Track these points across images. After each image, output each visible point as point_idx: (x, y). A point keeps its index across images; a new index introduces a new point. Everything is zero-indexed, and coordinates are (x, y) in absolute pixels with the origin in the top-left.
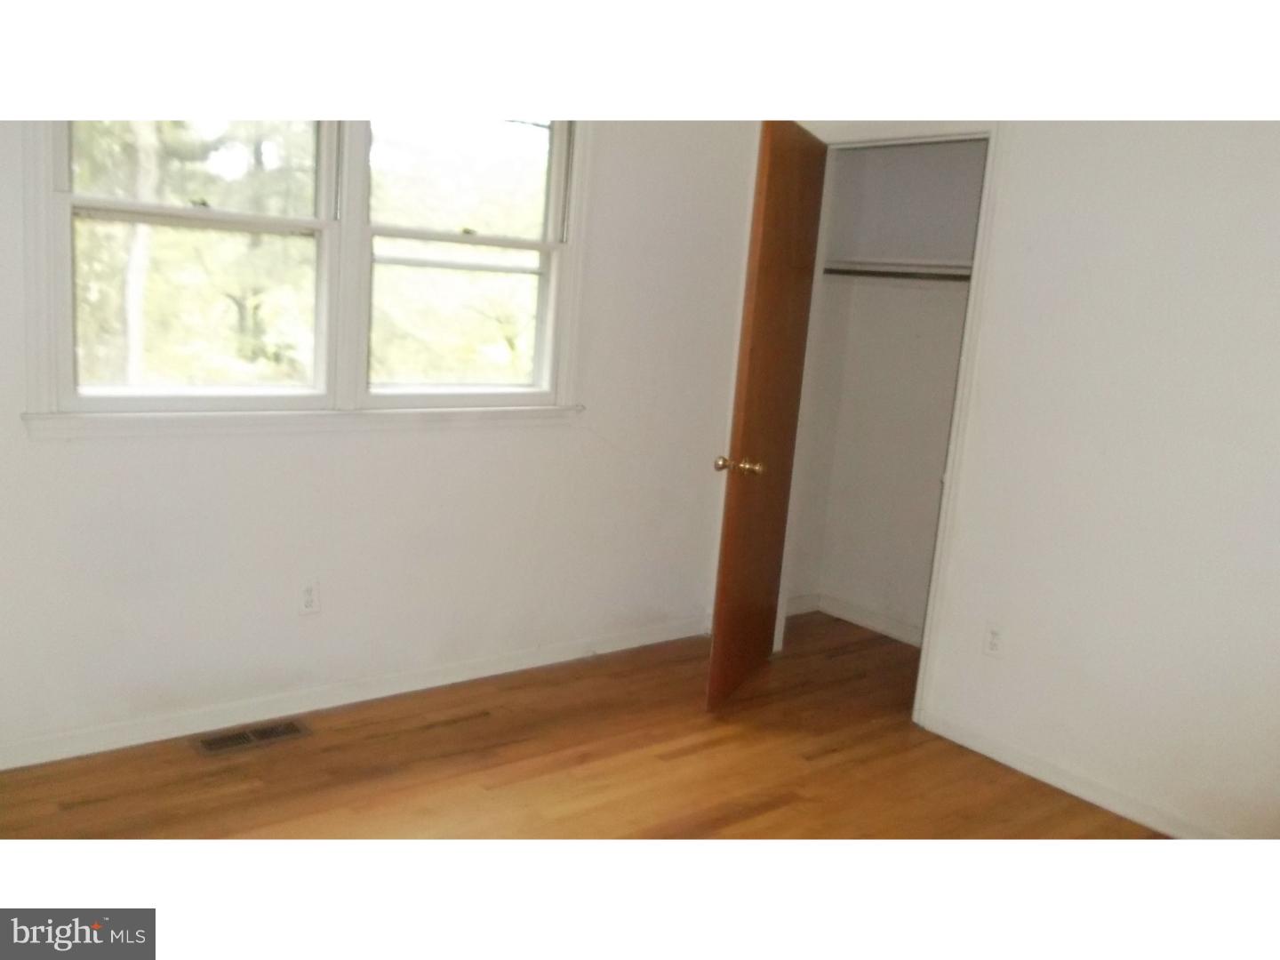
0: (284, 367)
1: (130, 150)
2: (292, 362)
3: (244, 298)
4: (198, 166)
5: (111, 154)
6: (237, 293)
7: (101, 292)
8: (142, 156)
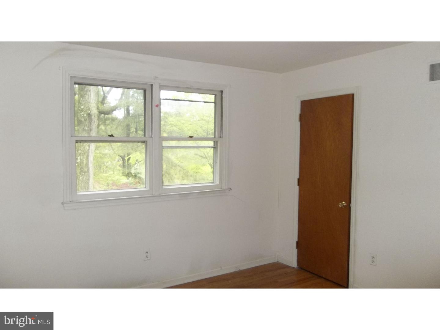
0: (137, 180)
1: (89, 115)
2: (140, 178)
3: (125, 156)
4: (110, 116)
5: (84, 117)
6: (122, 155)
7: (80, 159)
8: (93, 117)
